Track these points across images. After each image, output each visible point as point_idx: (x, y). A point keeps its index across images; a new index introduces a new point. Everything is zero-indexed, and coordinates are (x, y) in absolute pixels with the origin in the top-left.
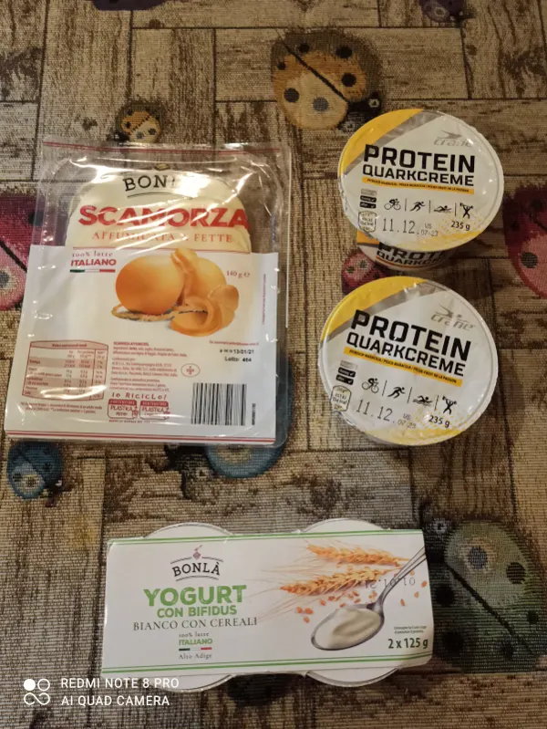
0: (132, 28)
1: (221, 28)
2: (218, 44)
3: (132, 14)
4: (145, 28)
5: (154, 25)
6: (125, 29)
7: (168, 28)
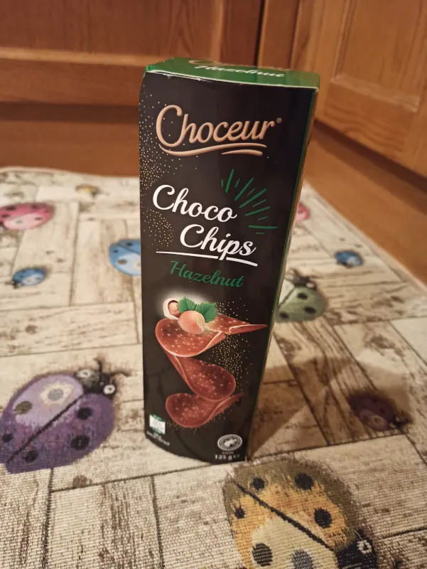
0: (51, 492)
1: (159, 474)
2: (158, 496)
3: (52, 474)
4: (68, 489)
5: (80, 483)
6: (43, 493)
7: (97, 484)
